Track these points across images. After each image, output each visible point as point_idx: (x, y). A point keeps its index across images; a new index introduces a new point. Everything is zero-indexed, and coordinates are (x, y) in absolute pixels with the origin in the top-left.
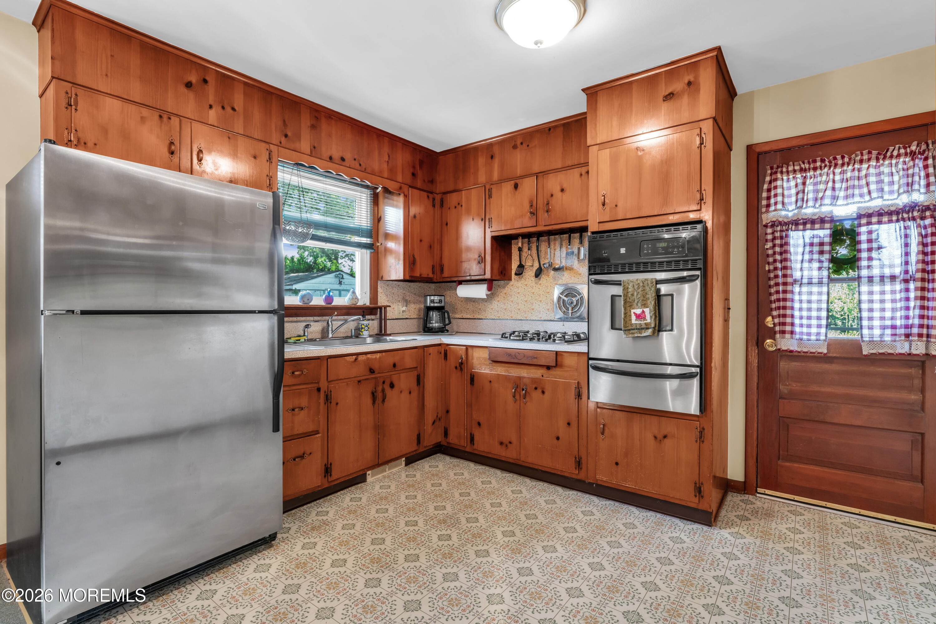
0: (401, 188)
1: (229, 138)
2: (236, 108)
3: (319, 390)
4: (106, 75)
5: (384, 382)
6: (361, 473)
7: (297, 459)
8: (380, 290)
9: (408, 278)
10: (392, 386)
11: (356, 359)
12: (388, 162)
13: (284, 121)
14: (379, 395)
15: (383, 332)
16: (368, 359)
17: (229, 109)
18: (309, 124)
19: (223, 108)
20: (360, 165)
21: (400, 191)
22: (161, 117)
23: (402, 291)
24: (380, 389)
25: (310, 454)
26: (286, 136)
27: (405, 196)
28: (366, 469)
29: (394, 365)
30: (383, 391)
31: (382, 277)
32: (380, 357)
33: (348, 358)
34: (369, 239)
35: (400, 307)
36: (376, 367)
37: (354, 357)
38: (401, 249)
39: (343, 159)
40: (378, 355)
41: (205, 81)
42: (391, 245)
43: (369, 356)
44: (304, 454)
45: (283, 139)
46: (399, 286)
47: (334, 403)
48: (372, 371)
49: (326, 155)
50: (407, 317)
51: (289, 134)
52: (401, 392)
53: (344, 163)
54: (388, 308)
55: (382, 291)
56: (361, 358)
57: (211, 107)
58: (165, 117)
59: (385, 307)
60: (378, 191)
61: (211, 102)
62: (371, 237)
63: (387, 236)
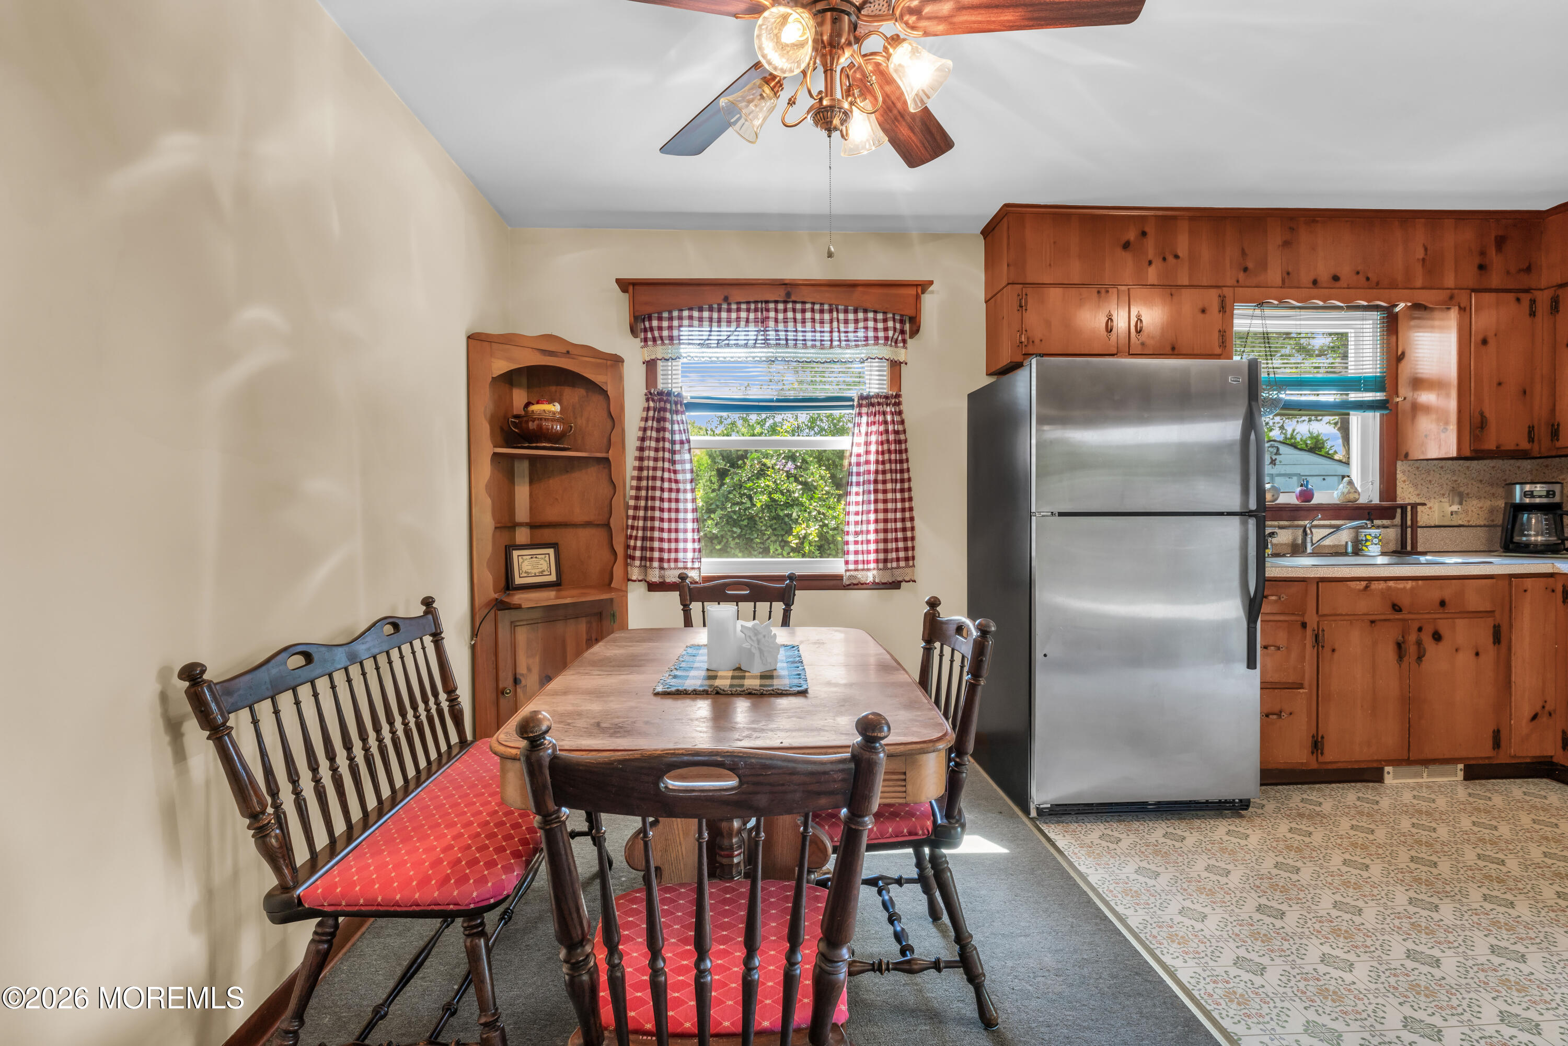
0: (1452, 297)
1: (1172, 295)
2: (1180, 254)
3: (1304, 625)
4: (1050, 265)
5: (1420, 629)
6: (1375, 765)
7: (1271, 716)
8: (1400, 476)
9: (1467, 453)
10: (1437, 637)
11: (1367, 587)
12: (1424, 260)
13: (1243, 250)
14: (1412, 649)
15: (1409, 548)
16: (1389, 588)
17: (1170, 259)
18: (1279, 241)
19: (1164, 259)
20: (1368, 279)
21: (1448, 303)
22: (1099, 292)
23: (1449, 476)
24: (1412, 638)
25: (1291, 714)
26: (1245, 270)
27: (1462, 309)
28: (1385, 761)
29: (1443, 603)
30: (1419, 643)
31: (1406, 455)
32: (1412, 588)
33: (1353, 584)
34: (1378, 394)
35: (1447, 505)
36: (1405, 602)
37: (1364, 584)
38: (1452, 404)
39: (1336, 278)
40: (1409, 584)
41: (1144, 234)
42: (1427, 397)
43: (1391, 584)
44: (1281, 712)
45: (1241, 276)
46: (1442, 467)
47: (1327, 649)
48: (1396, 608)
49: (1306, 279)
50: (1460, 522)
51: (1250, 265)
52: (1457, 650)
53: (1338, 284)
54: (1420, 508)
55: (1405, 478)
56: (1375, 586)
57: (1150, 263)
58: (1103, 291)
59: (1414, 506)
60: (1397, 309)
61: (1150, 257)
62: (1382, 389)
63: (1418, 383)
